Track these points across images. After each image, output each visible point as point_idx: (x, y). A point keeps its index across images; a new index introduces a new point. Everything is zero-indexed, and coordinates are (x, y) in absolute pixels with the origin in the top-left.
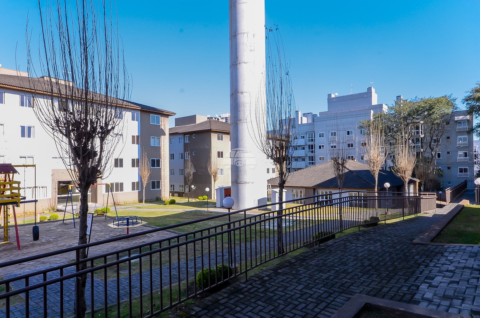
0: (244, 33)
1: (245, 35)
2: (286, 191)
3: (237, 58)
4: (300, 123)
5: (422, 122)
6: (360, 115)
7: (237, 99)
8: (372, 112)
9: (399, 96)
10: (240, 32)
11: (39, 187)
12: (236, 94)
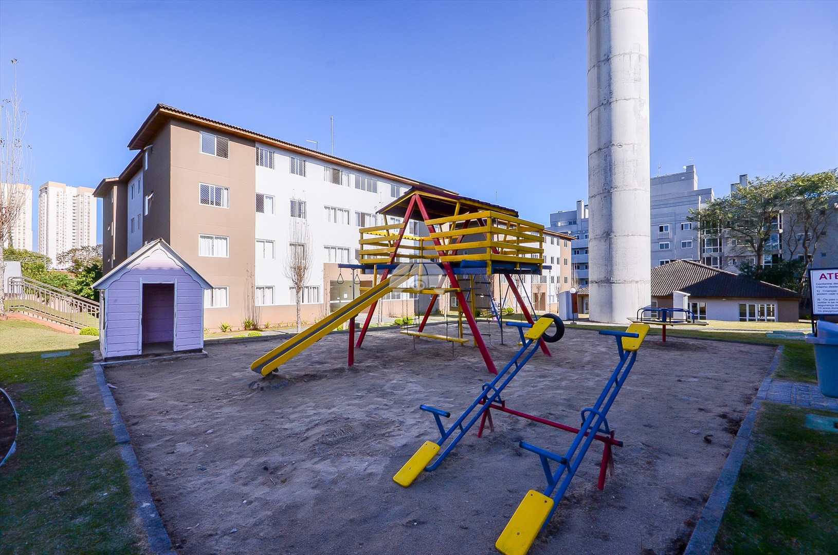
0: (624, 54)
1: (627, 57)
2: (690, 295)
3: (610, 93)
4: (583, 217)
5: (782, 211)
6: (681, 204)
7: (610, 156)
8: (700, 197)
9: (745, 175)
10: (617, 53)
11: (311, 288)
12: (608, 147)
